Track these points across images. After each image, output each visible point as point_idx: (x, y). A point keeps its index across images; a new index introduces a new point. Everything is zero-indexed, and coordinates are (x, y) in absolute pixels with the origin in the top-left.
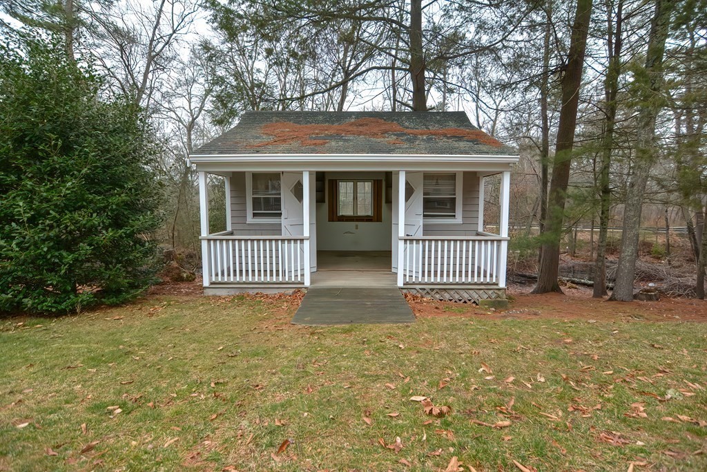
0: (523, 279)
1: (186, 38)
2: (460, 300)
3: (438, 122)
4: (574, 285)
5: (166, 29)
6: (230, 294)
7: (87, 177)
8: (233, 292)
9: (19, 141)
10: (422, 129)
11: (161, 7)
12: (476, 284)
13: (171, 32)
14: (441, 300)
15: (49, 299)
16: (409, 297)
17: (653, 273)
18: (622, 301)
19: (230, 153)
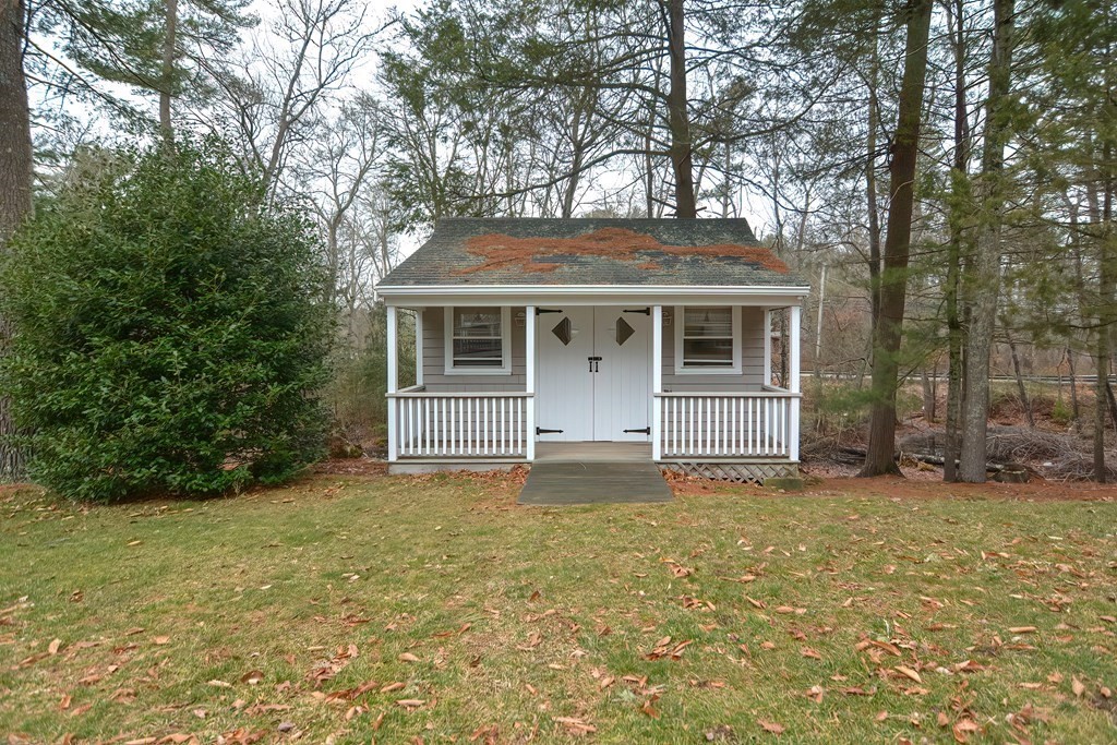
0: (853, 456)
1: (338, 94)
2: (738, 479)
3: (709, 234)
4: (930, 466)
5: (308, 82)
6: (425, 472)
7: (250, 316)
8: (428, 469)
9: (172, 274)
10: (685, 245)
11: (303, 50)
12: (758, 457)
13: (317, 87)
14: (712, 479)
15: (199, 476)
16: (669, 474)
17: (1049, 446)
18: (971, 482)
19: (430, 284)
